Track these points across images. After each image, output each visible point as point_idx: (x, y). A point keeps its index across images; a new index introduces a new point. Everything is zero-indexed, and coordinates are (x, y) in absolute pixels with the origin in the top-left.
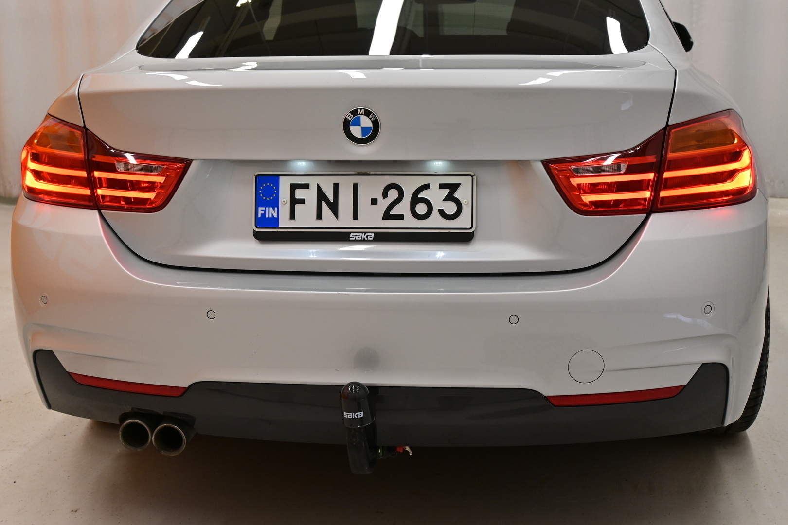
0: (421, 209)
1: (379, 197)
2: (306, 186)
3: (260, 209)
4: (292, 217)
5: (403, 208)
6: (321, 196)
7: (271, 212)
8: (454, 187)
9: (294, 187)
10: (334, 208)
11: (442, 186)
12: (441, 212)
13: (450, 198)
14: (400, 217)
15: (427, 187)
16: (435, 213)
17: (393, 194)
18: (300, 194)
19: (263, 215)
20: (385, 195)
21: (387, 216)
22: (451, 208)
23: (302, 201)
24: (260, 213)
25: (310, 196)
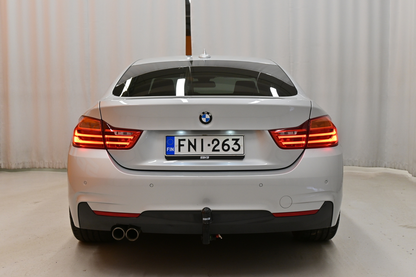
0: (226, 148)
1: (211, 143)
2: (184, 140)
3: (167, 148)
4: (179, 151)
5: (219, 147)
6: (190, 143)
7: (172, 149)
8: (237, 140)
9: (180, 140)
10: (195, 147)
11: (233, 140)
12: (233, 149)
13: (236, 144)
14: (218, 151)
15: (228, 140)
16: (231, 149)
17: (216, 143)
18: (182, 143)
19: (169, 150)
20: (213, 143)
21: (214, 150)
22: (236, 147)
23: (183, 145)
24: (168, 149)
25: (186, 143)
